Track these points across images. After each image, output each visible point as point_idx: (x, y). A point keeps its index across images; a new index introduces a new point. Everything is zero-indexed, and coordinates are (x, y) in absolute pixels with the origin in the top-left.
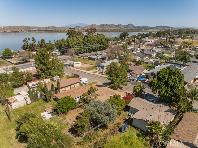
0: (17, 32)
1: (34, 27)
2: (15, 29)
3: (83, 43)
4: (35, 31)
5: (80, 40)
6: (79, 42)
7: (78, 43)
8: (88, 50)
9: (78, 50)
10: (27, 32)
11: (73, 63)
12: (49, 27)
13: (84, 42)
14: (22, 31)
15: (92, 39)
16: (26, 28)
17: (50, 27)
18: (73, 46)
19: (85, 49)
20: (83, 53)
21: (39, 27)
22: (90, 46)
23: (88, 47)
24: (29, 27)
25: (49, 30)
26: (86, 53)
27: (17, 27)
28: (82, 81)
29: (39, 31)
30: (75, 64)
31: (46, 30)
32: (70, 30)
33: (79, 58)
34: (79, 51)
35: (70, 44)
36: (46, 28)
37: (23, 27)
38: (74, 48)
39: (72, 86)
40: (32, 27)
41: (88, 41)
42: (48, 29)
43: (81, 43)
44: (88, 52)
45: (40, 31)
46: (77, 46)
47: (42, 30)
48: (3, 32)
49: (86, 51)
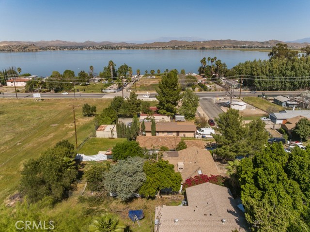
0: (218, 48)
1: (244, 42)
2: (217, 44)
3: (281, 71)
4: (244, 47)
5: (274, 65)
6: (272, 69)
7: (270, 71)
8: (288, 85)
9: (266, 83)
10: (232, 48)
11: (231, 102)
12: (267, 43)
13: (283, 70)
14: (225, 47)
15: (302, 66)
16: (231, 44)
17: (269, 42)
18: (258, 75)
19: (282, 82)
20: (277, 90)
21: (251, 42)
22: (295, 79)
23: (290, 79)
24: (237, 42)
25: (267, 47)
26: (284, 90)
27: (221, 41)
28: (203, 131)
29: (250, 48)
30: (234, 105)
31: (262, 47)
32: (277, 47)
33: (259, 96)
34: (268, 86)
35: (254, 71)
36: (263, 43)
37: (229, 41)
38: (259, 78)
39: (181, 134)
40: (242, 41)
41: (293, 68)
42: (265, 46)
43: (274, 72)
44: (290, 89)
45: (252, 47)
46: (267, 76)
47: (254, 47)
48: (200, 48)
49: (285, 86)
